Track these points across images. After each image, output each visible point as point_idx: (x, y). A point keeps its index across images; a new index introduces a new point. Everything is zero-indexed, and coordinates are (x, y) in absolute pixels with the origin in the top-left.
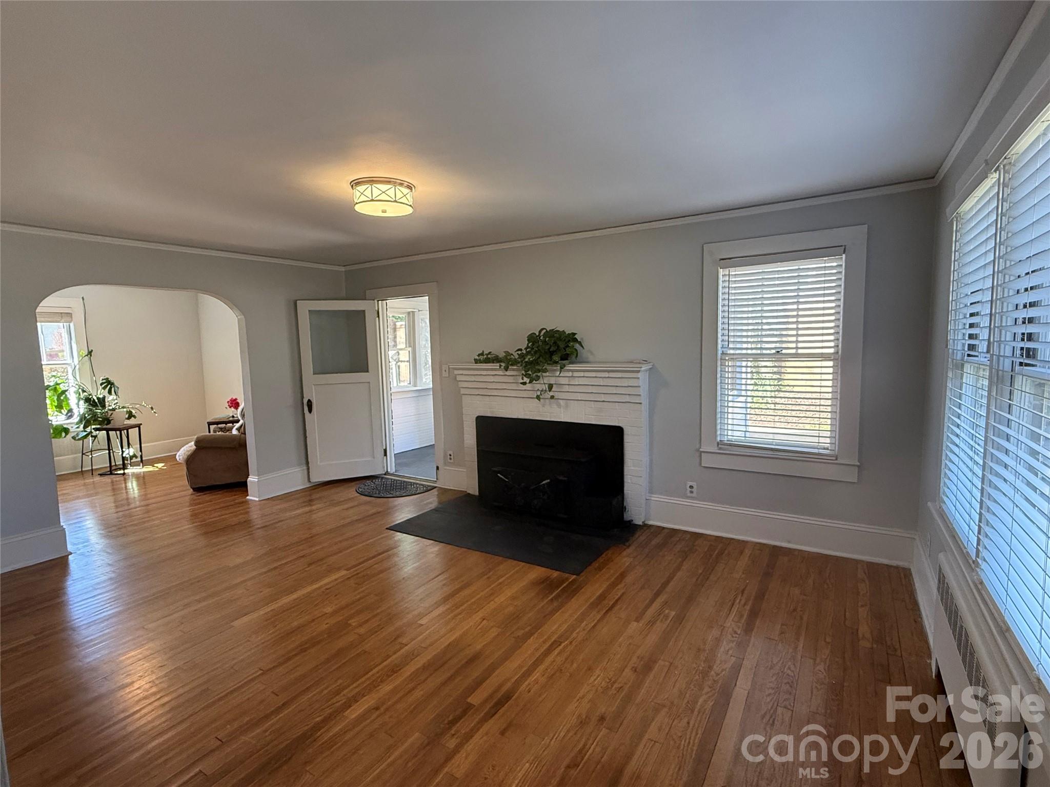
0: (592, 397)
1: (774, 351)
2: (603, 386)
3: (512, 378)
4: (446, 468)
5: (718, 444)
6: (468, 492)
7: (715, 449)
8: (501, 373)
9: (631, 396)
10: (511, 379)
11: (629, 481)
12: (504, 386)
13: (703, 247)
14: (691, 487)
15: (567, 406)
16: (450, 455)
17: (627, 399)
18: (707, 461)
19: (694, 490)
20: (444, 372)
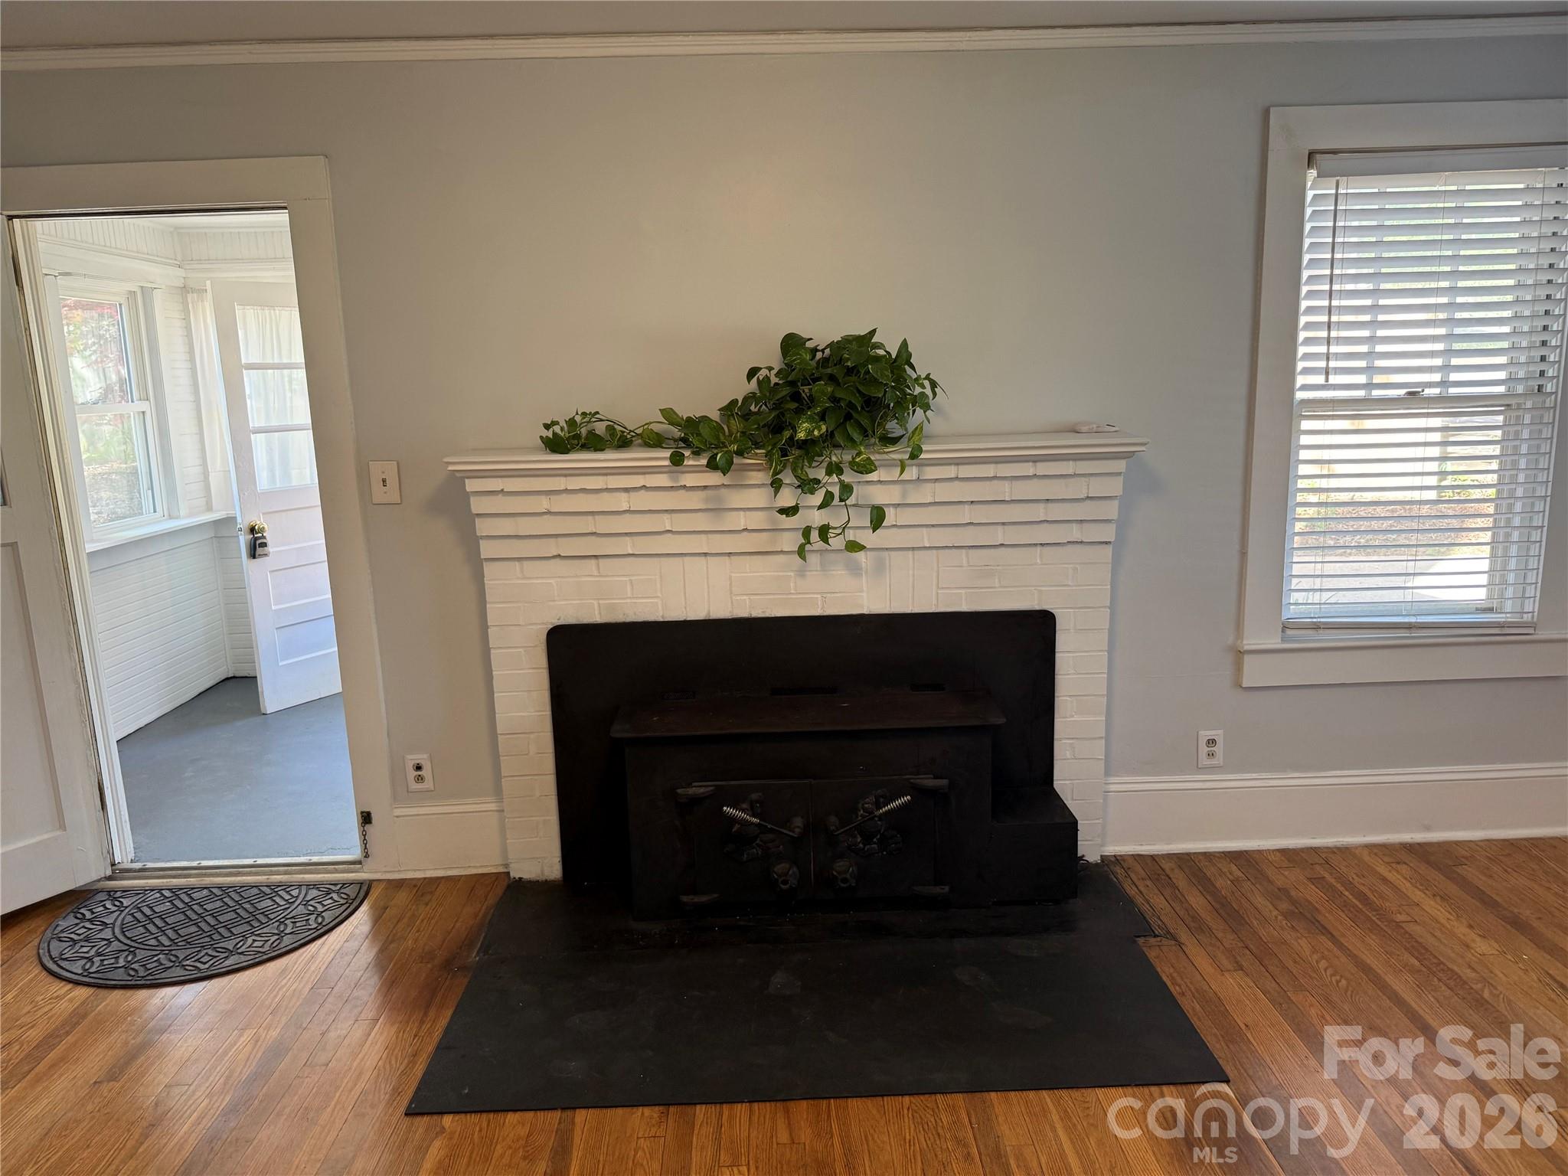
0: (968, 537)
1: (1402, 392)
2: (1013, 501)
3: (702, 494)
4: (397, 812)
5: (1285, 628)
6: (515, 874)
7: (1275, 643)
8: (663, 480)
9: (1085, 525)
10: (695, 500)
11: (1068, 755)
12: (666, 522)
13: (1266, 113)
14: (1212, 742)
15: (880, 568)
16: (419, 768)
17: (1075, 533)
18: (1254, 673)
19: (1219, 749)
20: (376, 486)
